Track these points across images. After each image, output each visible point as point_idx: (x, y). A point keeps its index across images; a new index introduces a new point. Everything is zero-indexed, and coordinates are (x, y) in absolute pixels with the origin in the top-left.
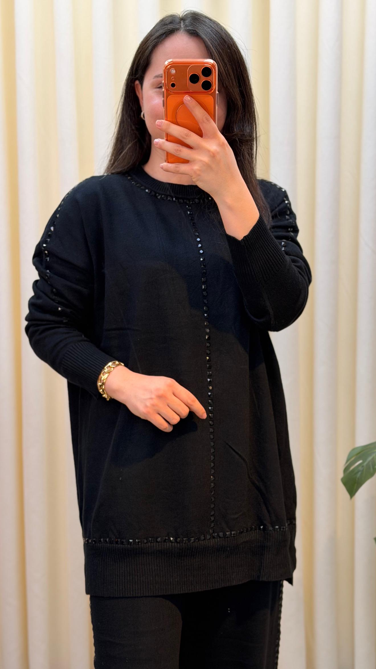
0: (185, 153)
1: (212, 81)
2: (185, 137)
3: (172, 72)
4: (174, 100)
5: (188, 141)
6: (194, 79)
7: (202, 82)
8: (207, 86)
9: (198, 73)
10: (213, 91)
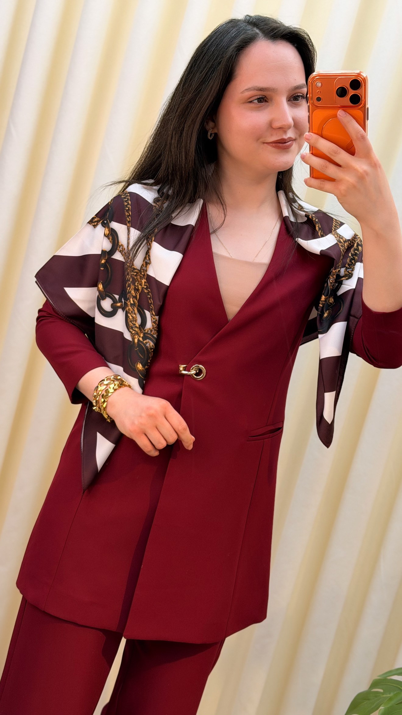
0: (332, 170)
1: (361, 95)
2: (333, 154)
3: (318, 85)
4: (320, 114)
5: (337, 159)
6: (342, 92)
7: (350, 96)
8: (356, 100)
9: (346, 85)
10: (361, 105)
